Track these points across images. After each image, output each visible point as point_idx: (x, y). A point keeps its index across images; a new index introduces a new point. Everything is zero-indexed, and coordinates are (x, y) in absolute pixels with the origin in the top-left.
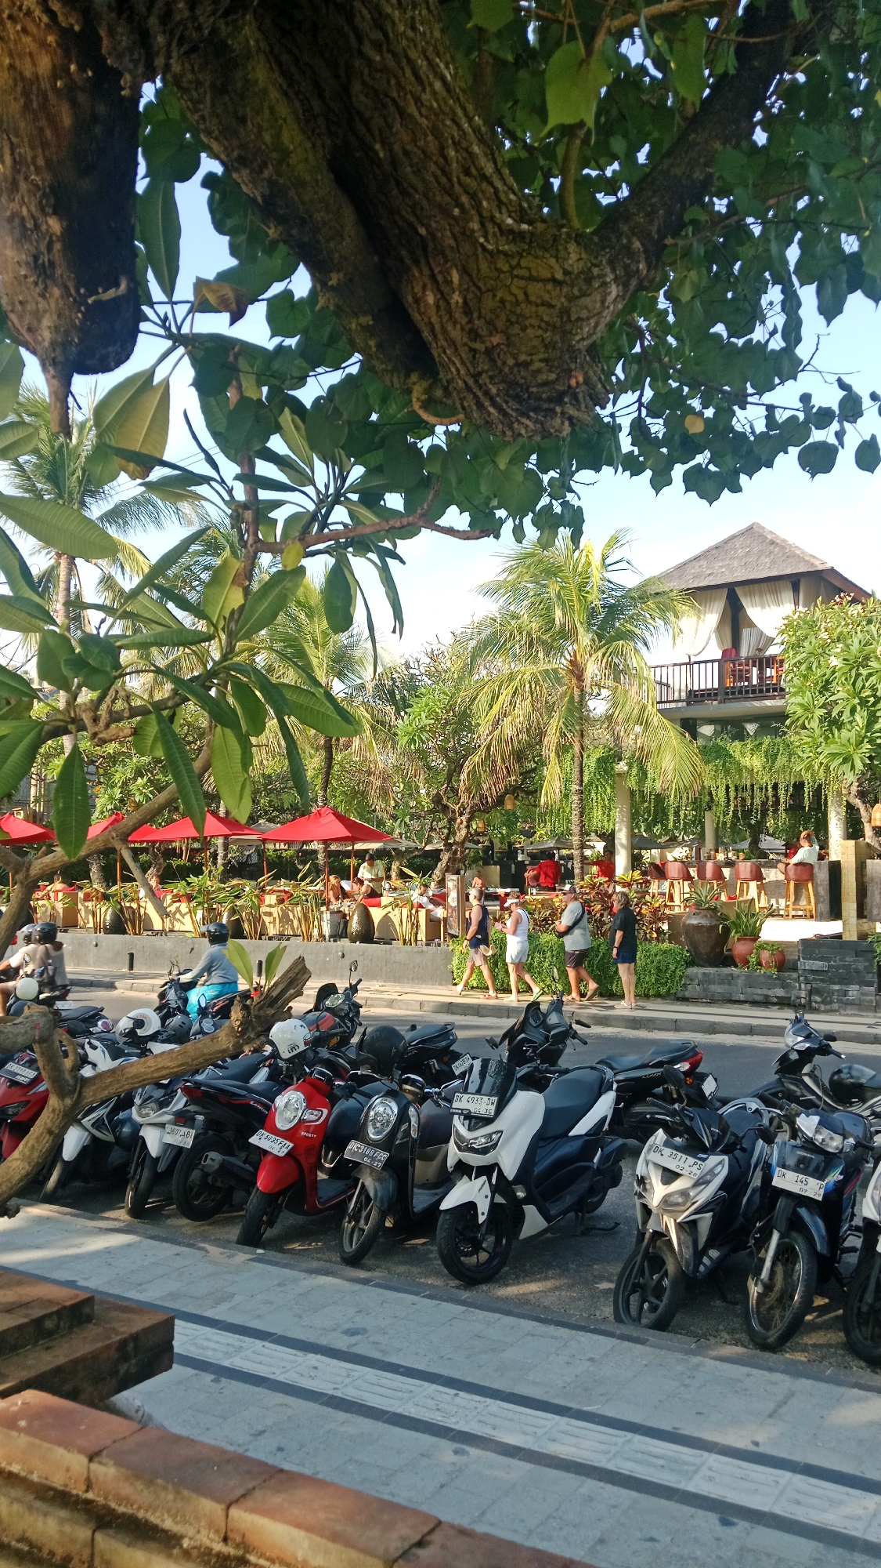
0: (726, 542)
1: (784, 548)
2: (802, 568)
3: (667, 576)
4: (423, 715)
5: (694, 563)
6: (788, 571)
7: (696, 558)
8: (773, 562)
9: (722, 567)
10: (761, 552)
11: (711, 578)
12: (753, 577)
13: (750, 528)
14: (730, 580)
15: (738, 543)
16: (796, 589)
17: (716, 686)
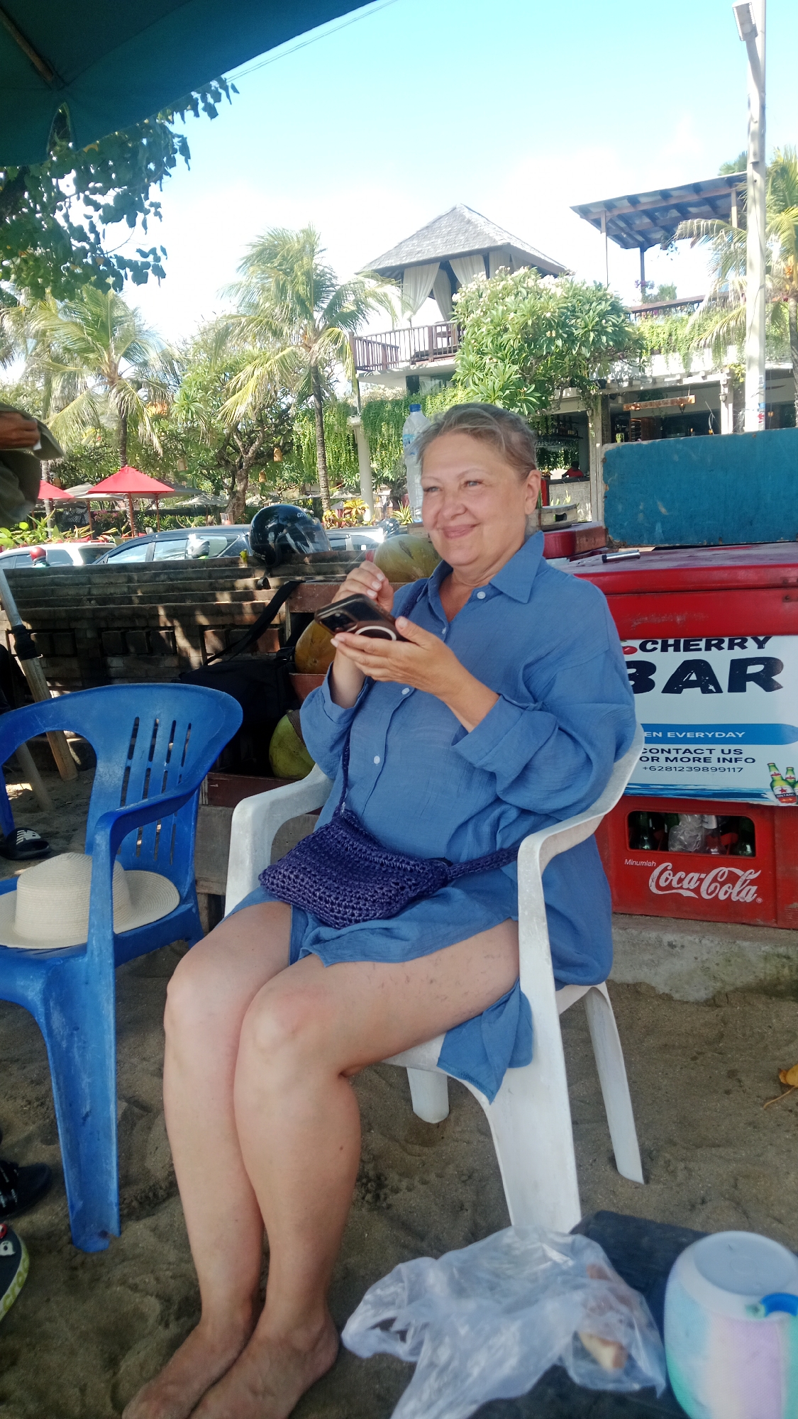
0: (434, 222)
1: (476, 226)
2: (490, 244)
4: (194, 388)
5: (408, 242)
6: (477, 247)
7: (411, 238)
8: (467, 240)
10: (459, 230)
11: (420, 255)
13: (454, 209)
15: (444, 222)
16: (487, 262)
17: (427, 348)
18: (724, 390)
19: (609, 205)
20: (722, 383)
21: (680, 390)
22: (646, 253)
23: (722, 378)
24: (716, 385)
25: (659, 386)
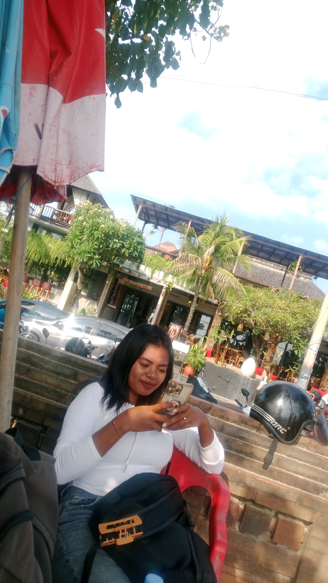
1: (89, 181)
2: (92, 191)
6: (88, 189)
8: (84, 184)
16: (88, 196)
17: (50, 217)
18: (164, 290)
19: (145, 202)
20: (164, 287)
21: (148, 283)
22: (146, 225)
23: (165, 286)
24: (162, 287)
25: (141, 277)
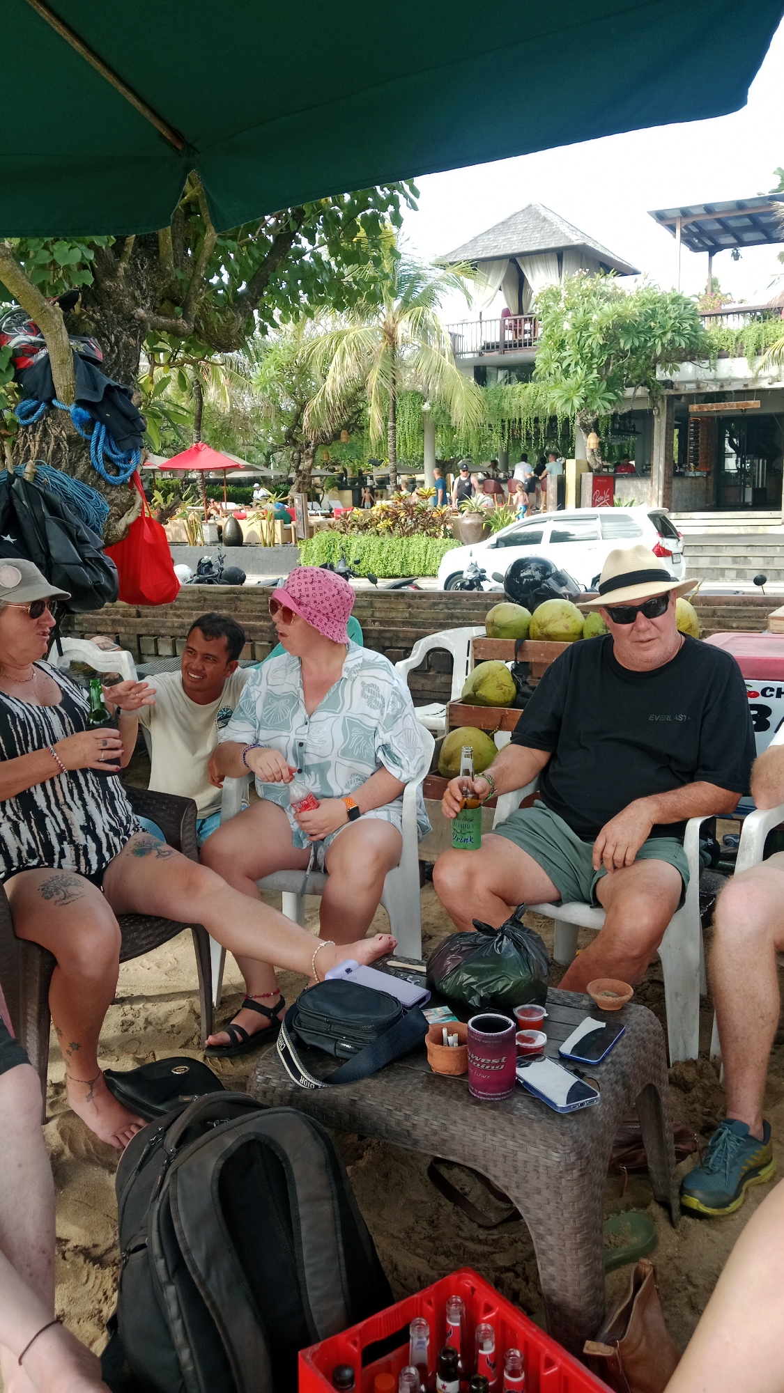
0: (510, 218)
1: (552, 224)
3: (464, 247)
4: (272, 367)
5: (484, 237)
6: (552, 245)
7: (487, 232)
8: (543, 238)
9: (504, 240)
10: (535, 227)
11: (496, 250)
12: (526, 250)
13: (530, 206)
14: (509, 251)
15: (520, 218)
16: (560, 260)
17: (498, 340)
19: (685, 213)
21: (746, 394)
22: (714, 257)
25: (727, 388)
